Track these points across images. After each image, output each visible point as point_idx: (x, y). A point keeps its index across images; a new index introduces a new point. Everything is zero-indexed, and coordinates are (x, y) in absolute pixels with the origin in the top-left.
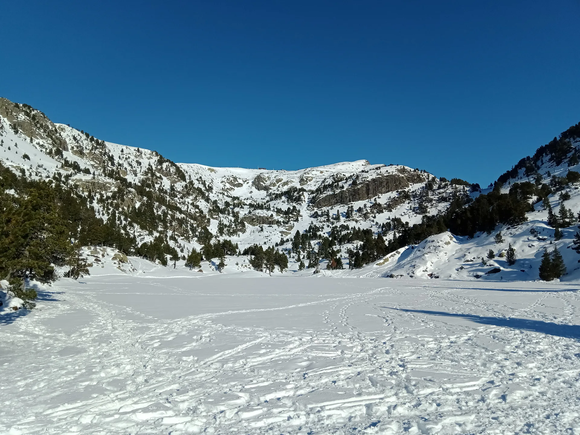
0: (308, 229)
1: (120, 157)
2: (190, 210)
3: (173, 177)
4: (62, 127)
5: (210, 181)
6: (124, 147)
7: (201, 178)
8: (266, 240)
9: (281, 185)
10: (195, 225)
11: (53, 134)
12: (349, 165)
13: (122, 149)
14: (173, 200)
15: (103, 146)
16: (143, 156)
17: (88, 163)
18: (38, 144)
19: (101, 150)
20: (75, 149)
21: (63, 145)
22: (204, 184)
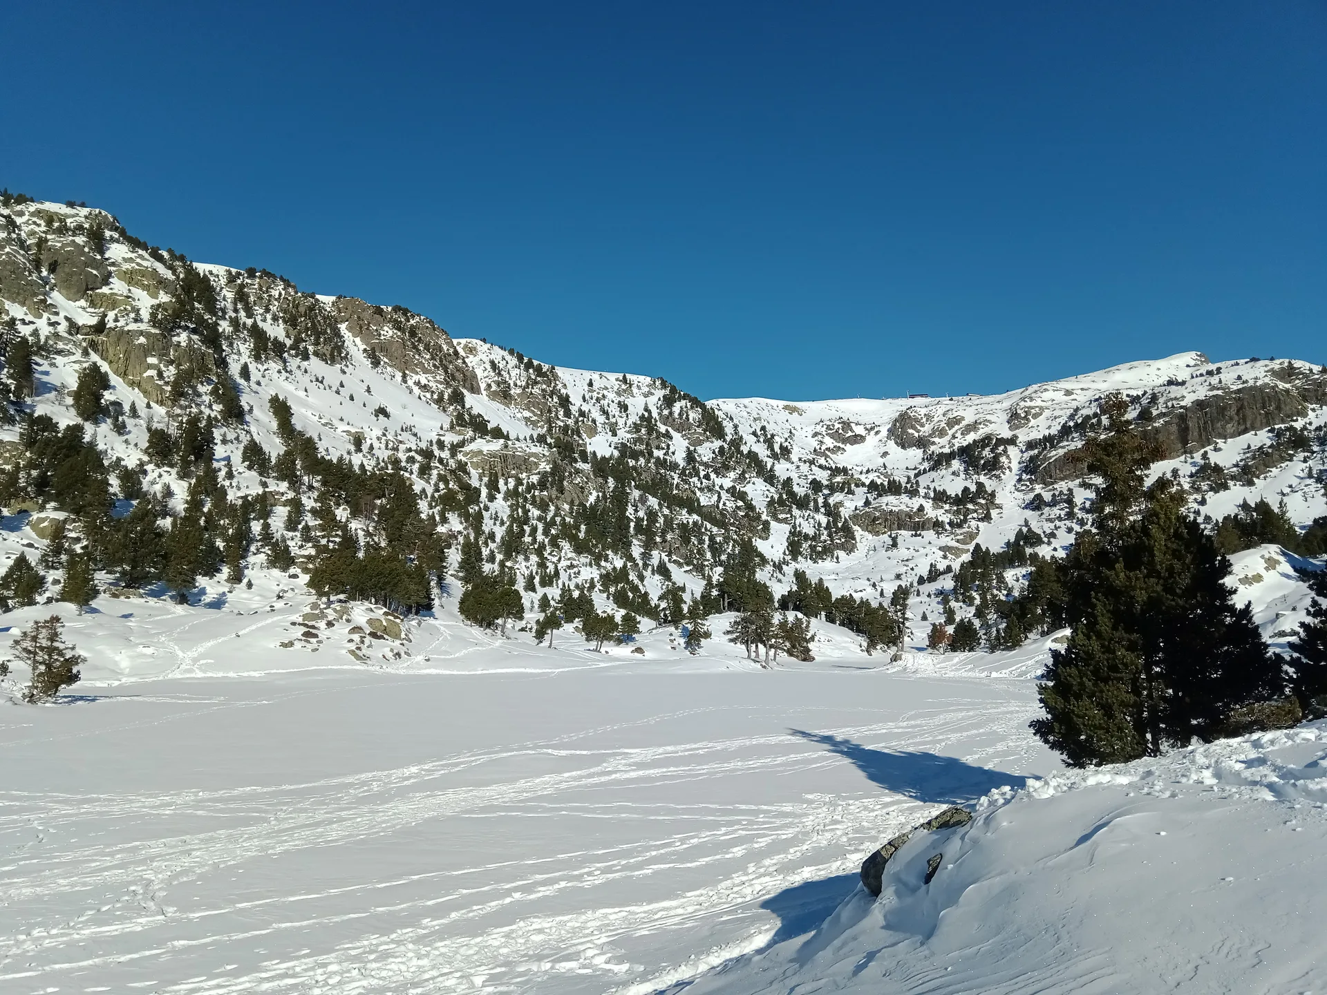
0: (1012, 540)
1: (584, 398)
2: (724, 504)
3: (695, 432)
4: (470, 345)
5: (787, 435)
6: (595, 376)
7: (763, 428)
8: (903, 570)
9: (959, 432)
10: (718, 539)
11: (451, 362)
12: (1148, 370)
13: (591, 380)
14: (686, 483)
15: (551, 377)
16: (635, 390)
17: (519, 415)
18: (418, 383)
19: (544, 386)
20: (494, 388)
21: (469, 382)
22: (769, 442)
